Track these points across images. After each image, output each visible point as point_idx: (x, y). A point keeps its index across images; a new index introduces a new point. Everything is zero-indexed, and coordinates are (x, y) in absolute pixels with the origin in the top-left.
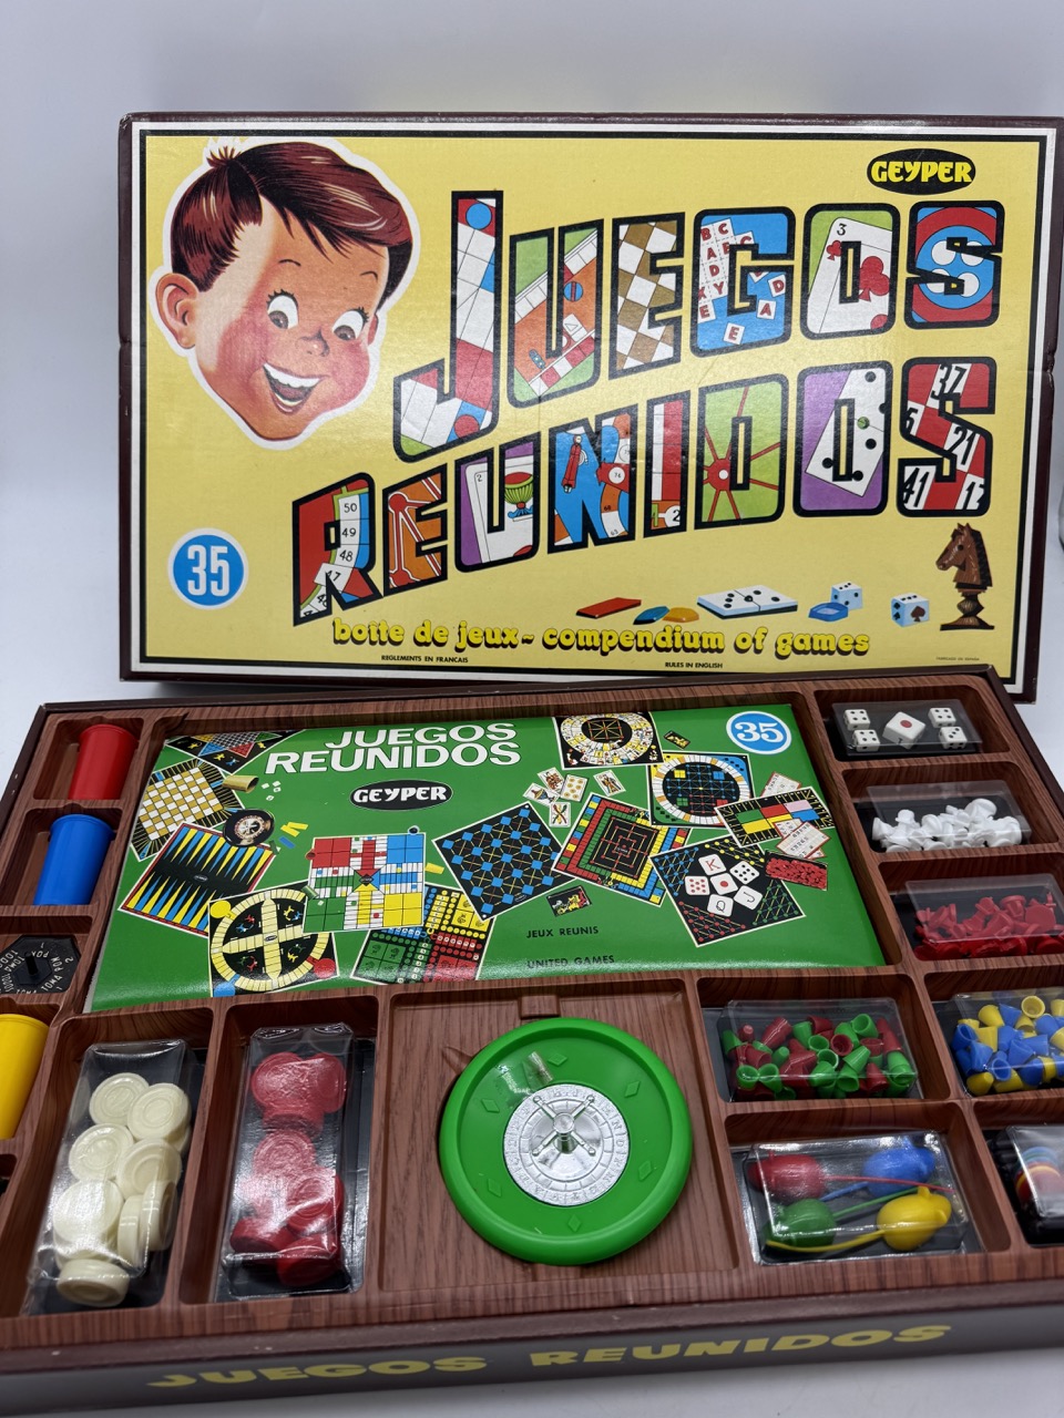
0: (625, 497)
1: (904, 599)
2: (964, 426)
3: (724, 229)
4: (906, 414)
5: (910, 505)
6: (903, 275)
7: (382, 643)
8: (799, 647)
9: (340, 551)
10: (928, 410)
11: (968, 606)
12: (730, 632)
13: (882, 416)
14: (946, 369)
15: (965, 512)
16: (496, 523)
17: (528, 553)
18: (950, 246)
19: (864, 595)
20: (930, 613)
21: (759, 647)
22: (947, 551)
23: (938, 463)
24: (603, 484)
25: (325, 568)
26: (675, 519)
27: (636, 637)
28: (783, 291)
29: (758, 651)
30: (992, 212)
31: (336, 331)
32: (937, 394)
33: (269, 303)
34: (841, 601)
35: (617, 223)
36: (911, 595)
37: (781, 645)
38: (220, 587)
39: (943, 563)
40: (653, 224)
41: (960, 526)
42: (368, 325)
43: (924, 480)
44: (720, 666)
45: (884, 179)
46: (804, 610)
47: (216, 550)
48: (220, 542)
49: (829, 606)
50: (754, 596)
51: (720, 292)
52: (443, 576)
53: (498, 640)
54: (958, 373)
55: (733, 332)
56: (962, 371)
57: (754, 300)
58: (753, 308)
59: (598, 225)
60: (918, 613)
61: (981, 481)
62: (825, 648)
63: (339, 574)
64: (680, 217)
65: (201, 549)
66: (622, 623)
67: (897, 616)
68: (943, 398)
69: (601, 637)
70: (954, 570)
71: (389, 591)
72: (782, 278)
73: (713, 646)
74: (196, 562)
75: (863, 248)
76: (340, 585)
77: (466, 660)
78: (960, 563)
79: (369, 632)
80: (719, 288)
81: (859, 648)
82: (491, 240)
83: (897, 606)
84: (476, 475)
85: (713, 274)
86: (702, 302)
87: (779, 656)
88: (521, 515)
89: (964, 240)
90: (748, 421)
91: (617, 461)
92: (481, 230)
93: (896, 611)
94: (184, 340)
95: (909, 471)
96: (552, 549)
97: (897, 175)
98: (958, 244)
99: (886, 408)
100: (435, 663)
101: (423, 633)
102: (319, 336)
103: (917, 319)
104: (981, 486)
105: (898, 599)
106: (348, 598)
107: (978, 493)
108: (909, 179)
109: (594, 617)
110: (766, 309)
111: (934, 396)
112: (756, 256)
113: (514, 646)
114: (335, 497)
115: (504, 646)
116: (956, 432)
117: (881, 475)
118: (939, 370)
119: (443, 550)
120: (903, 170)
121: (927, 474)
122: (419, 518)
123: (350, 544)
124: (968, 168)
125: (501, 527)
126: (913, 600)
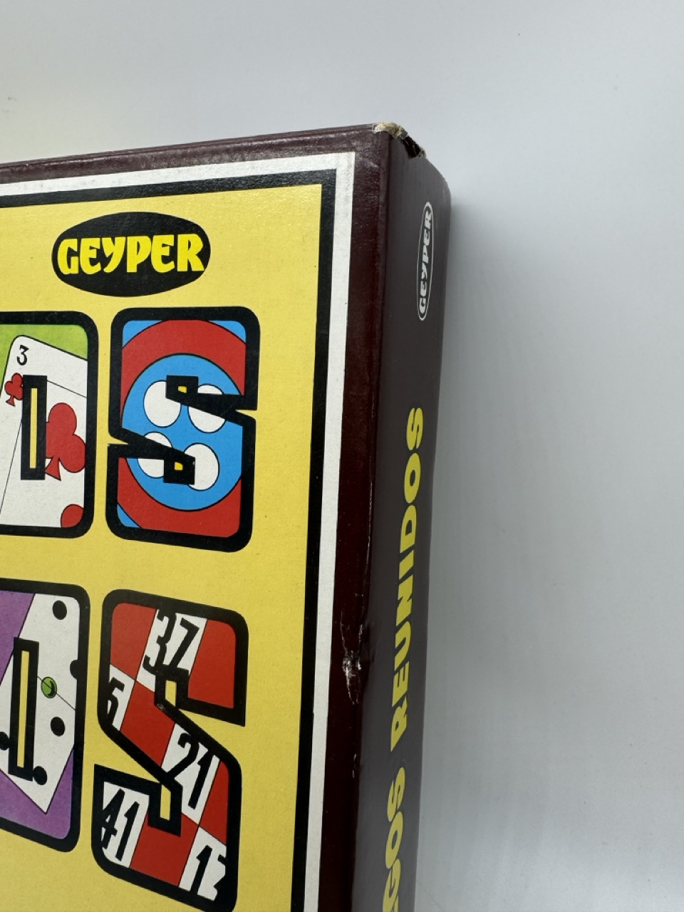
2: (194, 736)
4: (107, 687)
5: (110, 854)
6: (104, 440)
10: (138, 689)
13: (73, 682)
14: (166, 619)
15: (195, 899)
18: (172, 394)
23: (152, 791)
30: (237, 328)
32: (152, 663)
43: (131, 814)
45: (74, 270)
54: (184, 632)
56: (192, 630)
61: (219, 849)
68: (163, 672)
75: (50, 388)
89: (192, 382)
95: (110, 790)
97: (93, 262)
98: (183, 389)
99: (79, 669)
103: (126, 521)
104: (221, 859)
107: (216, 871)
108: (110, 268)
111: (148, 667)
116: (182, 742)
117: (69, 785)
118: (156, 620)
120: (100, 252)
121: (135, 806)
124: (198, 244)
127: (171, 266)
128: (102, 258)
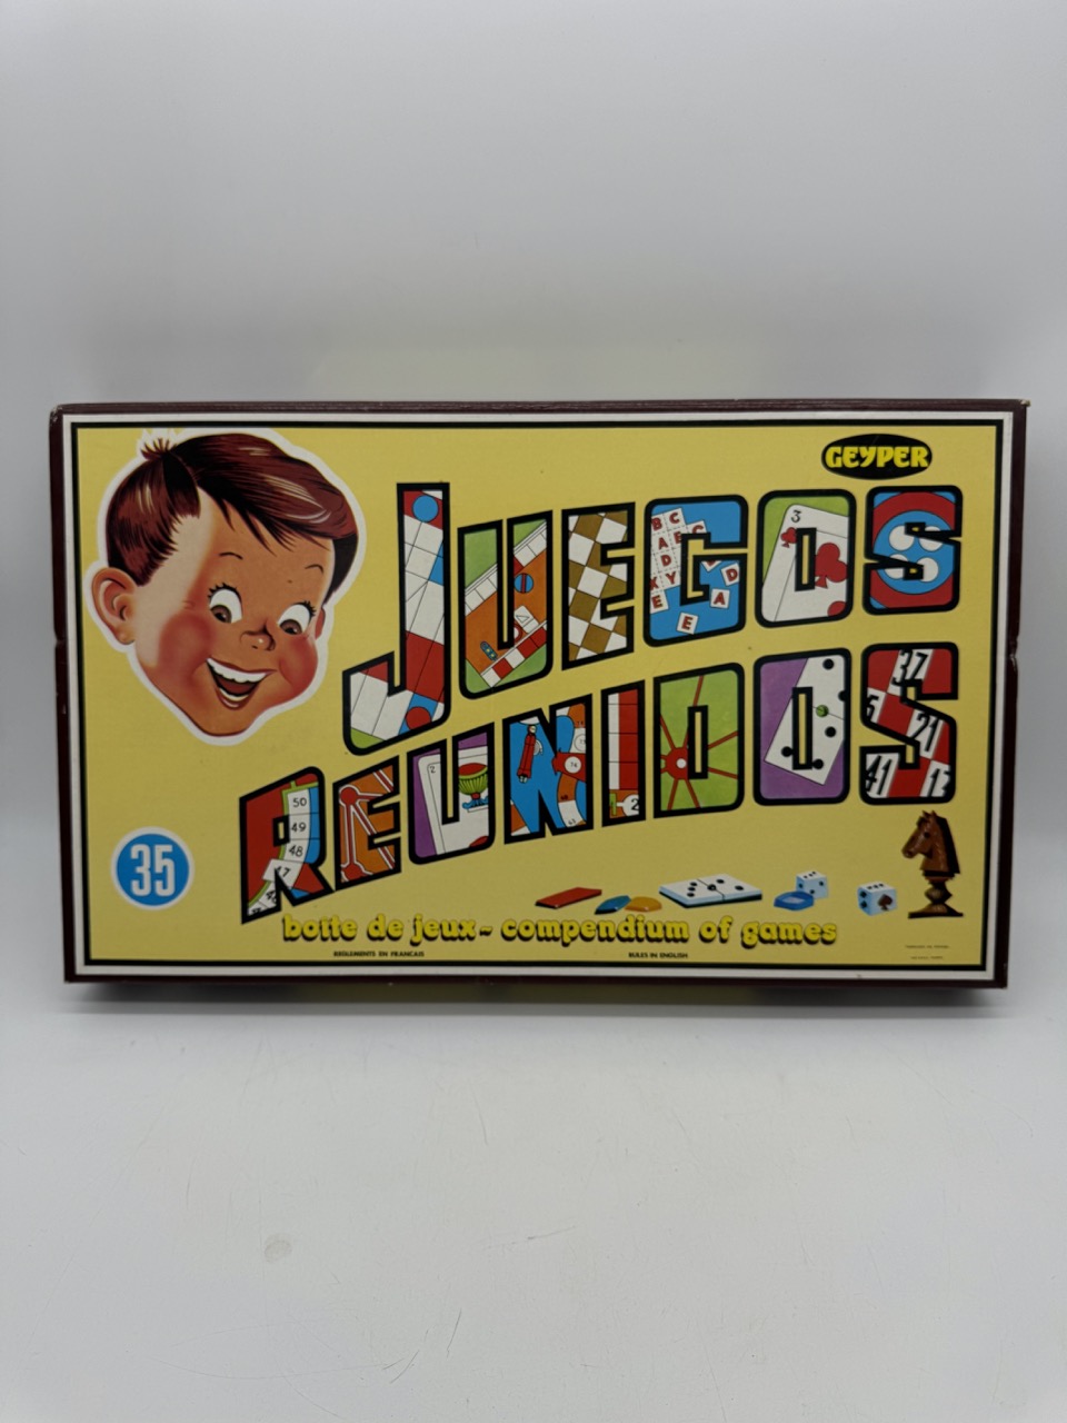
0: (582, 786)
1: (870, 888)
2: (928, 712)
3: (675, 518)
4: (866, 702)
5: (873, 794)
6: (861, 561)
7: (334, 939)
8: (766, 936)
9: (289, 846)
10: (890, 697)
11: (936, 894)
12: (695, 921)
13: (841, 705)
14: (907, 655)
15: (931, 800)
16: (450, 814)
17: (483, 844)
18: (909, 531)
19: (829, 884)
20: (898, 900)
21: (724, 936)
22: (913, 839)
23: (901, 751)
24: (559, 773)
25: (274, 864)
26: (633, 808)
27: (598, 927)
28: (737, 580)
29: (723, 941)
30: (950, 496)
31: (282, 625)
32: (898, 680)
33: (210, 597)
34: (807, 890)
35: (566, 514)
36: (877, 883)
37: (747, 934)
38: (165, 887)
39: (909, 851)
40: (603, 514)
41: (926, 814)
42: (315, 619)
43: (887, 768)
44: (686, 955)
45: (839, 464)
46: (769, 900)
47: (160, 849)
48: (164, 840)
49: (795, 895)
50: (718, 885)
51: (673, 582)
52: (397, 869)
53: (455, 933)
54: (919, 659)
55: (686, 623)
56: (924, 657)
57: (706, 590)
58: (706, 597)
59: (547, 516)
60: (886, 902)
61: (946, 768)
62: (792, 937)
63: (288, 870)
64: (629, 508)
65: (145, 849)
66: (583, 912)
67: (864, 905)
68: (904, 684)
69: (562, 927)
70: (920, 858)
71: (340, 886)
72: (736, 566)
73: (678, 936)
74: (139, 862)
75: (819, 535)
76: (289, 881)
77: (422, 954)
78: (927, 850)
79: (321, 928)
80: (671, 578)
81: (827, 938)
82: (438, 534)
83: (863, 894)
84: (429, 767)
85: (665, 564)
86: (654, 592)
87: (745, 946)
88: (476, 806)
89: (922, 525)
90: (704, 710)
91: (573, 750)
92: (428, 522)
93: (862, 899)
94: (122, 636)
95: (871, 758)
96: (509, 839)
97: (853, 460)
98: (916, 529)
99: (845, 696)
100: (389, 958)
101: (376, 928)
102: (264, 631)
103: (876, 604)
104: (946, 773)
105: (865, 887)
106: (297, 894)
107: (943, 780)
108: (864, 464)
109: (553, 907)
110: (720, 598)
111: (895, 683)
112: (708, 545)
113: (471, 939)
114: (284, 792)
115: (462, 939)
116: (919, 719)
117: (841, 763)
118: (900, 656)
119: (397, 843)
120: (858, 456)
121: (889, 762)
122: (371, 811)
123: (300, 839)
124: (924, 452)
125: (456, 818)
126: (881, 889)
127: (907, 464)
128: (859, 458)
